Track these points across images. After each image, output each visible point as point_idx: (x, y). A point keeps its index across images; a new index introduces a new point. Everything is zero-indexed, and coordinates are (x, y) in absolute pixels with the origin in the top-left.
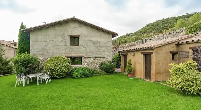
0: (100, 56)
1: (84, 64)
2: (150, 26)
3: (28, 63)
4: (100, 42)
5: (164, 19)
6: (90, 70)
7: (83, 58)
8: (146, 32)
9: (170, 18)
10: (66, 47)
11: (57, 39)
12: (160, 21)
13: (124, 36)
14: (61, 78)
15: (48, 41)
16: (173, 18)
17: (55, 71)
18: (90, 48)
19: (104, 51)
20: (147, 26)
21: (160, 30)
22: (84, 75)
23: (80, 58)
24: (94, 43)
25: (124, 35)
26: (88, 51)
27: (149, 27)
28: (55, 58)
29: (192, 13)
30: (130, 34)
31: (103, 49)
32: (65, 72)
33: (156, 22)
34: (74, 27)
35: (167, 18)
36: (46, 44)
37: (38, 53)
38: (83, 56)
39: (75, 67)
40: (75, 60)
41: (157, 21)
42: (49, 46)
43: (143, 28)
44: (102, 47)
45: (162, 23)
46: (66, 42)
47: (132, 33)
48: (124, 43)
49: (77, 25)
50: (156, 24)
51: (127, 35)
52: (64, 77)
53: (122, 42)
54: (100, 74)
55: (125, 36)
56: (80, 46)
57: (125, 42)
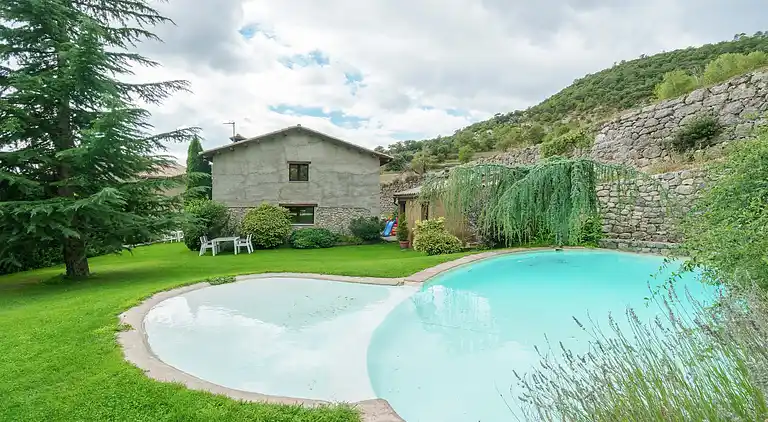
0: (353, 204)
1: (320, 222)
2: (590, 86)
3: (214, 216)
4: (352, 174)
5: (647, 58)
6: (328, 233)
7: (316, 209)
8: (569, 109)
9: (670, 54)
10: (281, 185)
11: (264, 170)
12: (629, 63)
13: (488, 123)
14: (271, 248)
15: (246, 173)
16: (682, 51)
17: (262, 234)
18: (331, 188)
19: (361, 195)
20: (580, 83)
21: (625, 100)
22: (317, 243)
23: (311, 208)
24: (341, 177)
25: (487, 119)
26: (326, 193)
27: (583, 90)
28: (261, 209)
29: (760, 33)
30: (511, 115)
31: (359, 189)
32: (280, 237)
33: (615, 68)
34: (298, 146)
35: (659, 55)
36: (243, 179)
37: (226, 198)
38: (316, 205)
39: (299, 227)
40: (299, 212)
41: (618, 64)
42: (249, 183)
43: (562, 92)
44: (357, 185)
45: (637, 74)
46: (281, 176)
47: (518, 114)
48: (483, 150)
49: (304, 140)
50: (614, 76)
51: (500, 120)
52: (278, 247)
53: (476, 146)
54: (351, 243)
55: (488, 125)
56: (311, 184)
57: (489, 146)
